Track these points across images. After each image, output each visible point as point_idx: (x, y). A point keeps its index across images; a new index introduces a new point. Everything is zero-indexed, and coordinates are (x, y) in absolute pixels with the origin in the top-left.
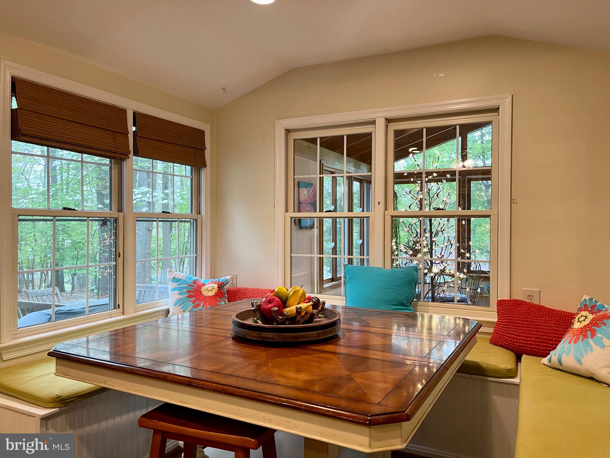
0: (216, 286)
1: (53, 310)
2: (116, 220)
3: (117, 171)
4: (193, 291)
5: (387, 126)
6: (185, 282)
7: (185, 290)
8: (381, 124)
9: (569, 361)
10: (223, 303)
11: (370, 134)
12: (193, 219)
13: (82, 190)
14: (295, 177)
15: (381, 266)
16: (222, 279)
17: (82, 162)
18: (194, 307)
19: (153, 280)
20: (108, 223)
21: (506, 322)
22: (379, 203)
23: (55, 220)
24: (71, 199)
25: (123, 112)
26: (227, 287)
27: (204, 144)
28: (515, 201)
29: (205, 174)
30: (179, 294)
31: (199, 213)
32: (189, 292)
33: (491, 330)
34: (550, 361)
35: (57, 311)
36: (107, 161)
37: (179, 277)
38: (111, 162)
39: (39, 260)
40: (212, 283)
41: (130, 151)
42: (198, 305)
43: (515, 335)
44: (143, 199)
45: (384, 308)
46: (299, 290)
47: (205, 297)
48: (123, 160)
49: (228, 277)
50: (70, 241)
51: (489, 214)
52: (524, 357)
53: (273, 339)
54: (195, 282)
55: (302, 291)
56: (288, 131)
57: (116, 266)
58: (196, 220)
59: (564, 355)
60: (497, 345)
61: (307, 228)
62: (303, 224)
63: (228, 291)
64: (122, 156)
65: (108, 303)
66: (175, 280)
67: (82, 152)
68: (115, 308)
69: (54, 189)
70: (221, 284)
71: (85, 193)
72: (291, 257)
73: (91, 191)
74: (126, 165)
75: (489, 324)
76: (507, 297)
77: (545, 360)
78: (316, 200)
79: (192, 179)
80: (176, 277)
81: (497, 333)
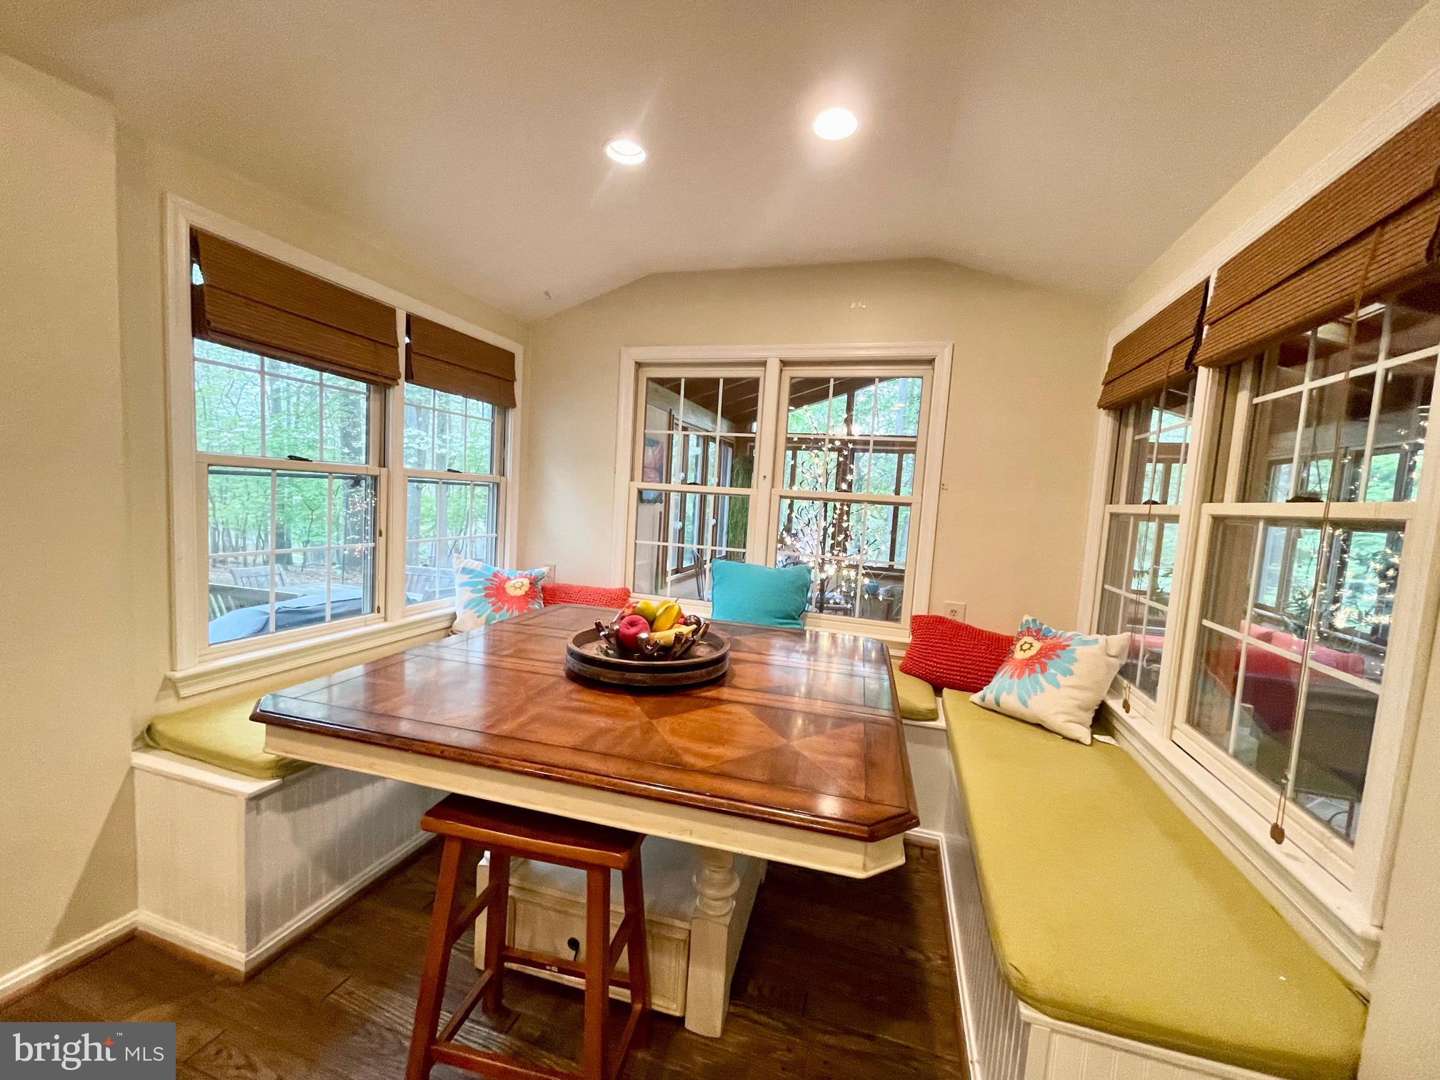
0: (526, 582)
1: (272, 607)
2: (375, 478)
3: (378, 404)
4: (492, 589)
5: (781, 370)
6: (480, 574)
7: (480, 587)
8: (774, 366)
9: (1010, 702)
10: (537, 607)
11: (756, 381)
12: (493, 483)
13: (321, 427)
14: (646, 431)
15: (762, 564)
16: (536, 572)
17: (321, 384)
18: (494, 611)
19: (421, 554)
20: (363, 483)
21: (924, 645)
22: (765, 477)
23: (274, 473)
24: (302, 437)
25: (391, 312)
26: (541, 583)
27: (514, 374)
28: (945, 487)
29: (513, 417)
30: (472, 591)
31: (503, 474)
32: (486, 589)
33: (903, 653)
34: (983, 699)
35: (280, 608)
36: (362, 386)
37: (472, 567)
38: (368, 389)
39: (254, 520)
40: (521, 576)
41: (400, 374)
42: (501, 609)
43: (935, 662)
44: (410, 445)
45: (765, 622)
46: (673, 606)
47: (512, 597)
48: (389, 386)
49: (545, 569)
50: (300, 498)
51: (908, 502)
52: (946, 691)
53: (644, 682)
54: (495, 575)
55: (677, 607)
56: (639, 365)
57: (374, 548)
58: (498, 485)
59: (1005, 694)
60: (909, 674)
61: (649, 502)
62: (645, 497)
63: (543, 589)
64: (386, 381)
65: (362, 596)
66: (465, 570)
67: (322, 370)
68: (372, 611)
69: (276, 421)
70: (534, 579)
71: (324, 430)
72: (636, 544)
73: (332, 427)
74: (393, 394)
75: (900, 645)
76: (924, 612)
77: (976, 697)
78: (662, 465)
79: (493, 424)
80: (467, 566)
81: (911, 658)
